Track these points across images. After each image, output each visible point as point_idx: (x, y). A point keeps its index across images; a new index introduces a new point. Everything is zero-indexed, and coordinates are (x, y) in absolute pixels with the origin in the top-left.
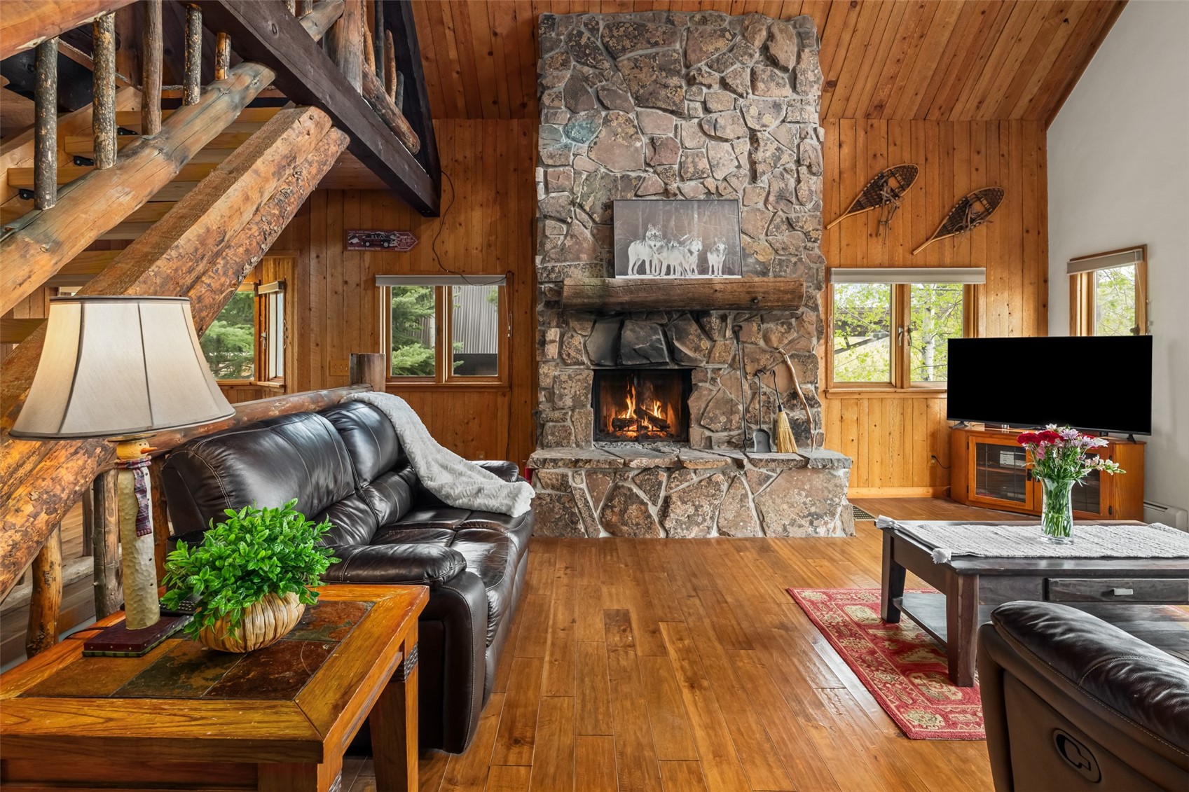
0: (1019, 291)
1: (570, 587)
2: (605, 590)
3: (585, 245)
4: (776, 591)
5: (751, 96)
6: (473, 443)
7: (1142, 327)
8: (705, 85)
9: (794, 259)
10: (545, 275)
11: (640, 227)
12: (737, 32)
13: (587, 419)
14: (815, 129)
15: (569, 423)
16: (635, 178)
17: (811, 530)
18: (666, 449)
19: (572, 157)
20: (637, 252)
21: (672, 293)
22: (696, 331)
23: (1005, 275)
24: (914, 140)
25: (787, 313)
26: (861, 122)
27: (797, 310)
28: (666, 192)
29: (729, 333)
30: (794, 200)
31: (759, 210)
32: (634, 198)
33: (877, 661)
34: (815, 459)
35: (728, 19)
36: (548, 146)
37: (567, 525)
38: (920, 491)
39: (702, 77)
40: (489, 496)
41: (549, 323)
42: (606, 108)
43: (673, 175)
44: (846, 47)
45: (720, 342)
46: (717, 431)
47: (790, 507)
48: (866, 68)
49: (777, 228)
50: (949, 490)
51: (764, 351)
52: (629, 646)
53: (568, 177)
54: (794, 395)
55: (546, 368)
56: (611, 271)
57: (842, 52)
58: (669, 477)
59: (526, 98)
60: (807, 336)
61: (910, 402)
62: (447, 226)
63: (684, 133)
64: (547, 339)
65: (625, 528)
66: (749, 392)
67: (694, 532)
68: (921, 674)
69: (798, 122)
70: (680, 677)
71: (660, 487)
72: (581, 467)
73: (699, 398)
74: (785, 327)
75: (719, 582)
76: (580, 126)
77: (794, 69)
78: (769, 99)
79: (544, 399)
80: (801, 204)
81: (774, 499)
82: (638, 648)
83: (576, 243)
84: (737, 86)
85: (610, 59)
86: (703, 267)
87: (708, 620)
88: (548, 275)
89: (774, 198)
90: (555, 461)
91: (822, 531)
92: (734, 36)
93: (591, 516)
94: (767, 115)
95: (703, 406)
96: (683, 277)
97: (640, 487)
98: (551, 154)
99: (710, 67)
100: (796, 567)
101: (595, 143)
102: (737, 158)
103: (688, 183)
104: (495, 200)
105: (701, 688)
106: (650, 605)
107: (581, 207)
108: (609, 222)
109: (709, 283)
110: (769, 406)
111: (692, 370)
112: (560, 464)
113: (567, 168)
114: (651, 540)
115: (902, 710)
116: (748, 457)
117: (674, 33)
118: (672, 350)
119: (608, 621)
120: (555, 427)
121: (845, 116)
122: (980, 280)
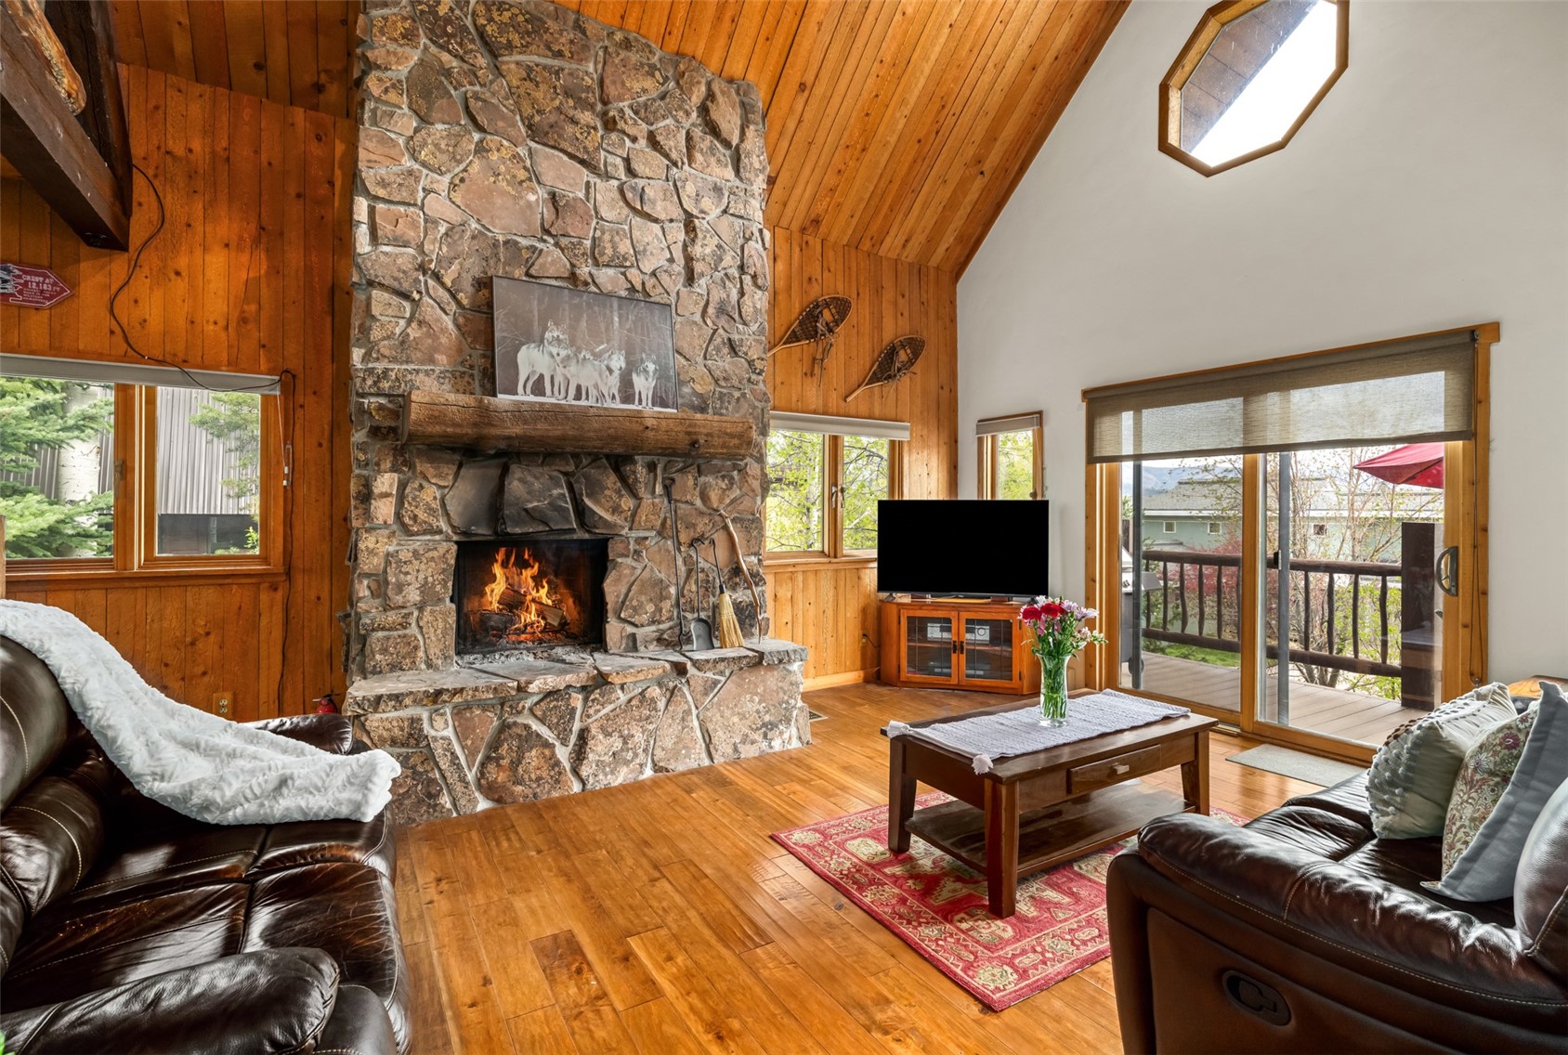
0: (935, 450)
1: (456, 914)
2: (519, 904)
3: (444, 340)
4: (759, 842)
5: (686, 167)
6: (206, 679)
7: (1039, 492)
8: (628, 136)
9: (737, 394)
10: (369, 382)
11: (536, 324)
12: (669, 75)
13: (445, 621)
14: (761, 231)
15: (413, 630)
16: (527, 248)
17: (764, 745)
18: (573, 658)
19: (421, 194)
20: (531, 360)
21: (586, 427)
22: (615, 483)
23: (925, 432)
24: (847, 269)
25: (729, 463)
26: (796, 236)
27: (742, 460)
28: (573, 277)
29: (659, 489)
30: (736, 316)
31: (695, 323)
32: (524, 278)
33: (914, 912)
34: (770, 653)
35: (658, 54)
36: (376, 164)
37: (420, 801)
38: (851, 677)
39: (626, 123)
40: (306, 790)
41: (378, 464)
42: (481, 129)
43: (583, 254)
44: (789, 139)
45: (647, 500)
46: (642, 626)
47: (741, 720)
48: (807, 171)
49: (718, 350)
50: (879, 672)
51: (702, 513)
52: (598, 998)
53: (414, 225)
54: (737, 570)
55: (373, 539)
56: (488, 386)
57: (784, 144)
58: (586, 700)
59: (323, 77)
60: (751, 494)
61: (843, 573)
62: (146, 271)
63: (598, 197)
64: (376, 491)
65: (519, 788)
66: (682, 569)
67: (622, 774)
68: (962, 915)
69: (741, 217)
70: (696, 1027)
71: (572, 717)
72: (445, 702)
73: (618, 580)
74: (726, 481)
75: (684, 846)
76: (437, 146)
77: (737, 146)
78: (709, 178)
79: (367, 593)
80: (745, 323)
81: (723, 712)
82: (613, 997)
83: (428, 335)
84: (670, 150)
85: (486, 54)
86: (627, 393)
87: (695, 913)
88: (375, 383)
89: (714, 311)
90: (397, 699)
91: (777, 745)
92: (666, 79)
93: (463, 780)
94: (706, 199)
95: (624, 590)
96: (599, 405)
97: (542, 721)
98: (383, 180)
99: (636, 113)
100: (767, 801)
101: (462, 180)
102: (668, 247)
103: (604, 270)
104: (257, 242)
105: (733, 1035)
106: (600, 912)
107: (437, 277)
108: (484, 309)
109: (637, 416)
110: (707, 587)
111: (607, 540)
112: (407, 701)
113: (412, 209)
114: (562, 799)
115: (971, 973)
116: (691, 659)
117: (585, 48)
118: (581, 511)
119: (546, 962)
120: (388, 638)
121: (780, 224)
122: (903, 436)
